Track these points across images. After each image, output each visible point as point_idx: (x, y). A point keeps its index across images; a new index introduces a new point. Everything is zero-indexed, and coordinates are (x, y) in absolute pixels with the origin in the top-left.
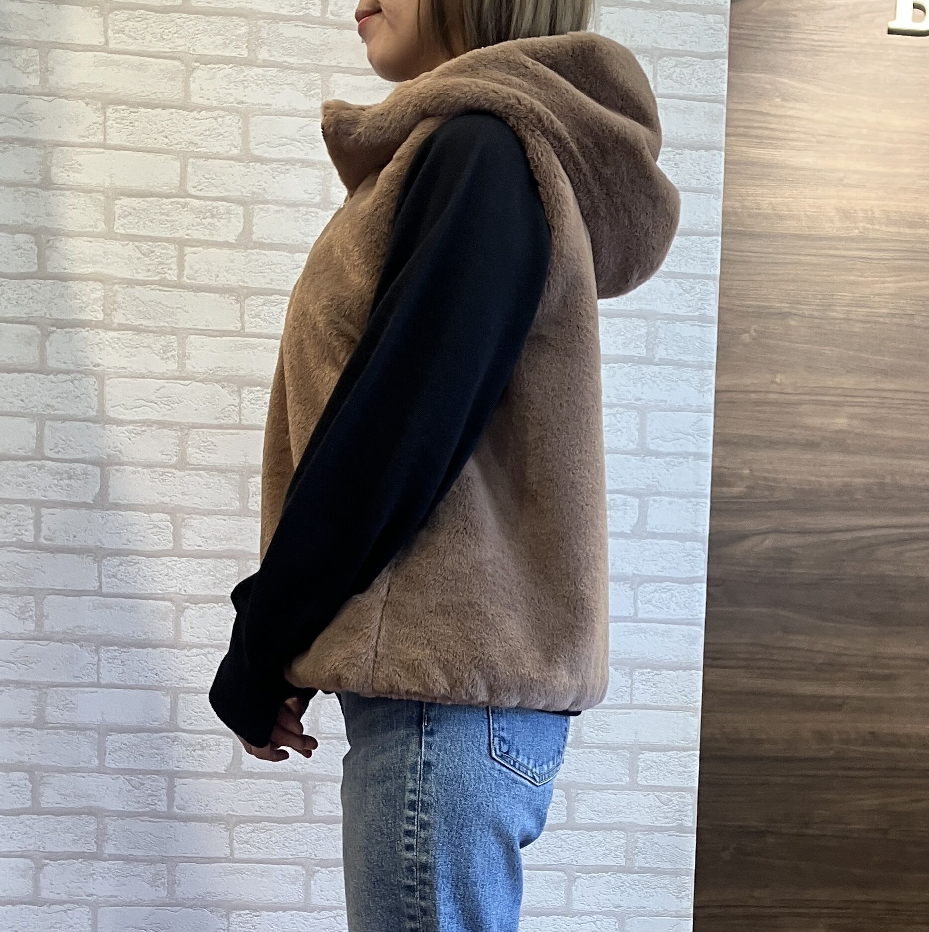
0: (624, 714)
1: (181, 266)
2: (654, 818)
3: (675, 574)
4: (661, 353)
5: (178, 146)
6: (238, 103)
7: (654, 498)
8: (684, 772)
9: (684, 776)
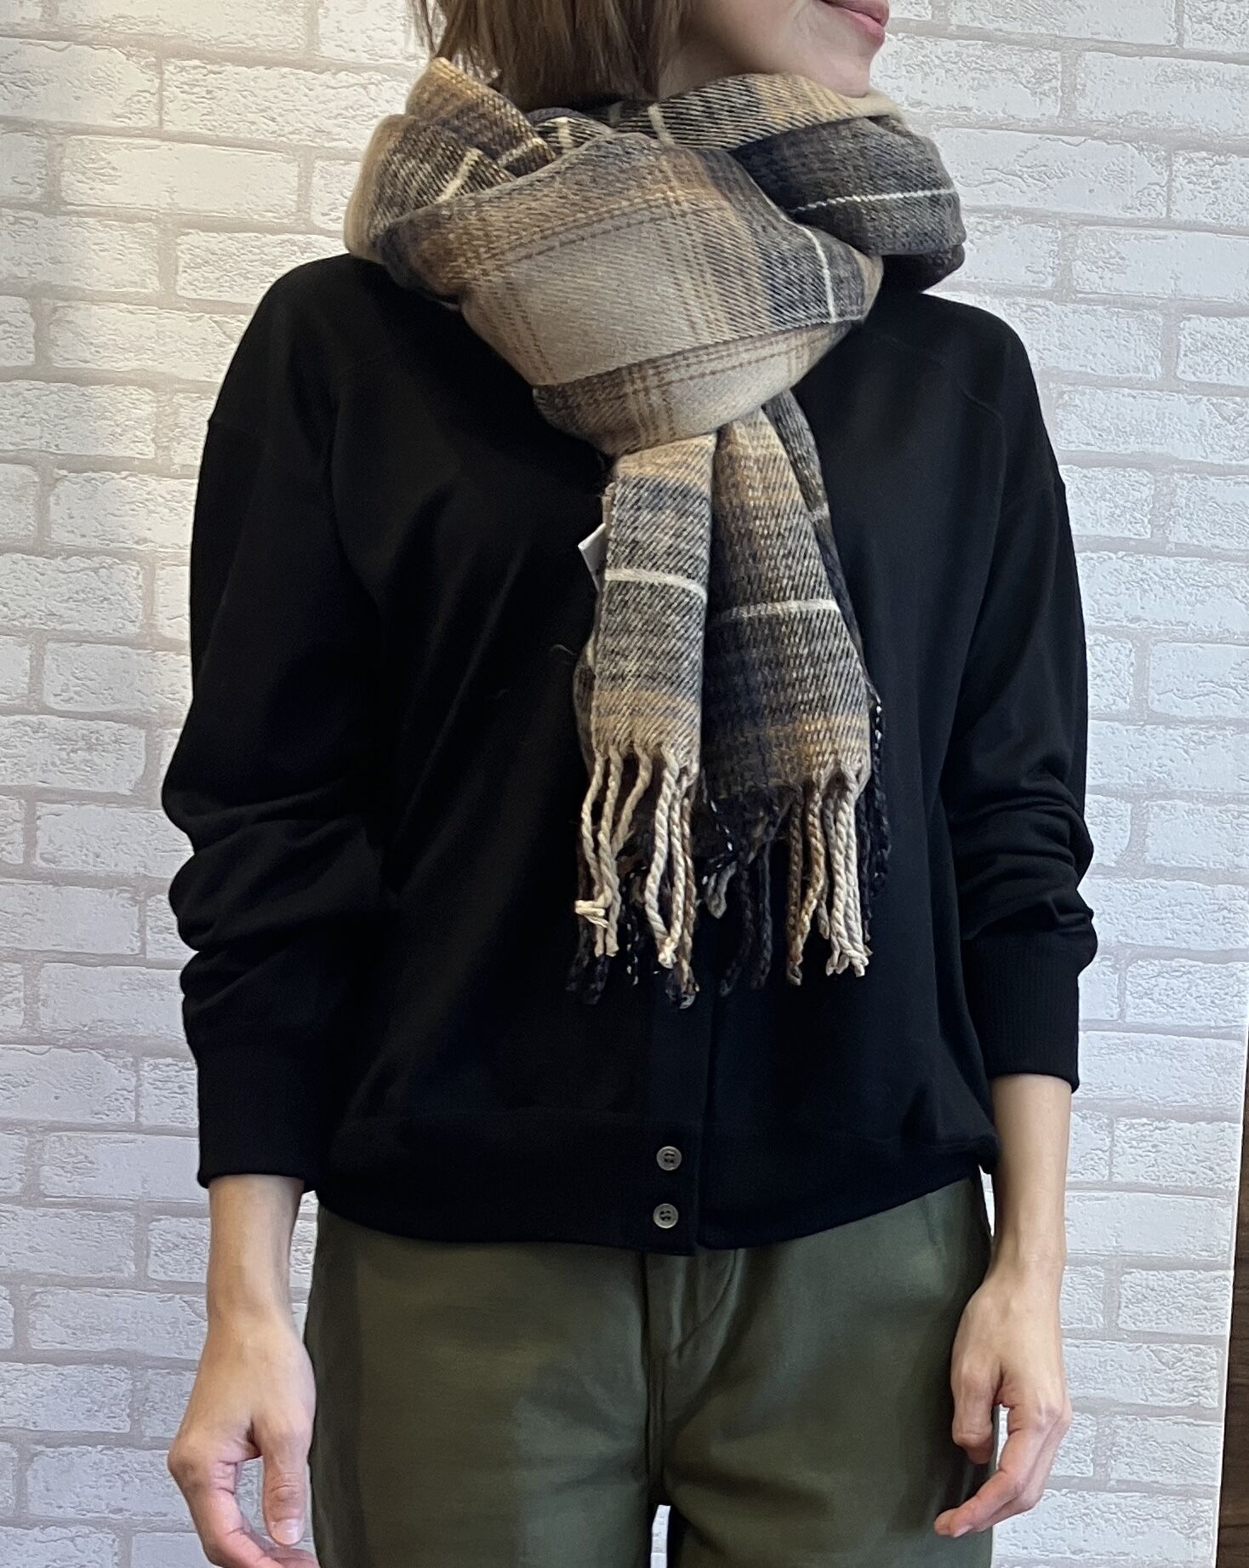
0: (1097, 1199)
2: (1149, 1392)
3: (1195, 944)
4: (1179, 534)
5: (296, 137)
7: (1159, 802)
8: (1206, 1308)
9: (1204, 1316)
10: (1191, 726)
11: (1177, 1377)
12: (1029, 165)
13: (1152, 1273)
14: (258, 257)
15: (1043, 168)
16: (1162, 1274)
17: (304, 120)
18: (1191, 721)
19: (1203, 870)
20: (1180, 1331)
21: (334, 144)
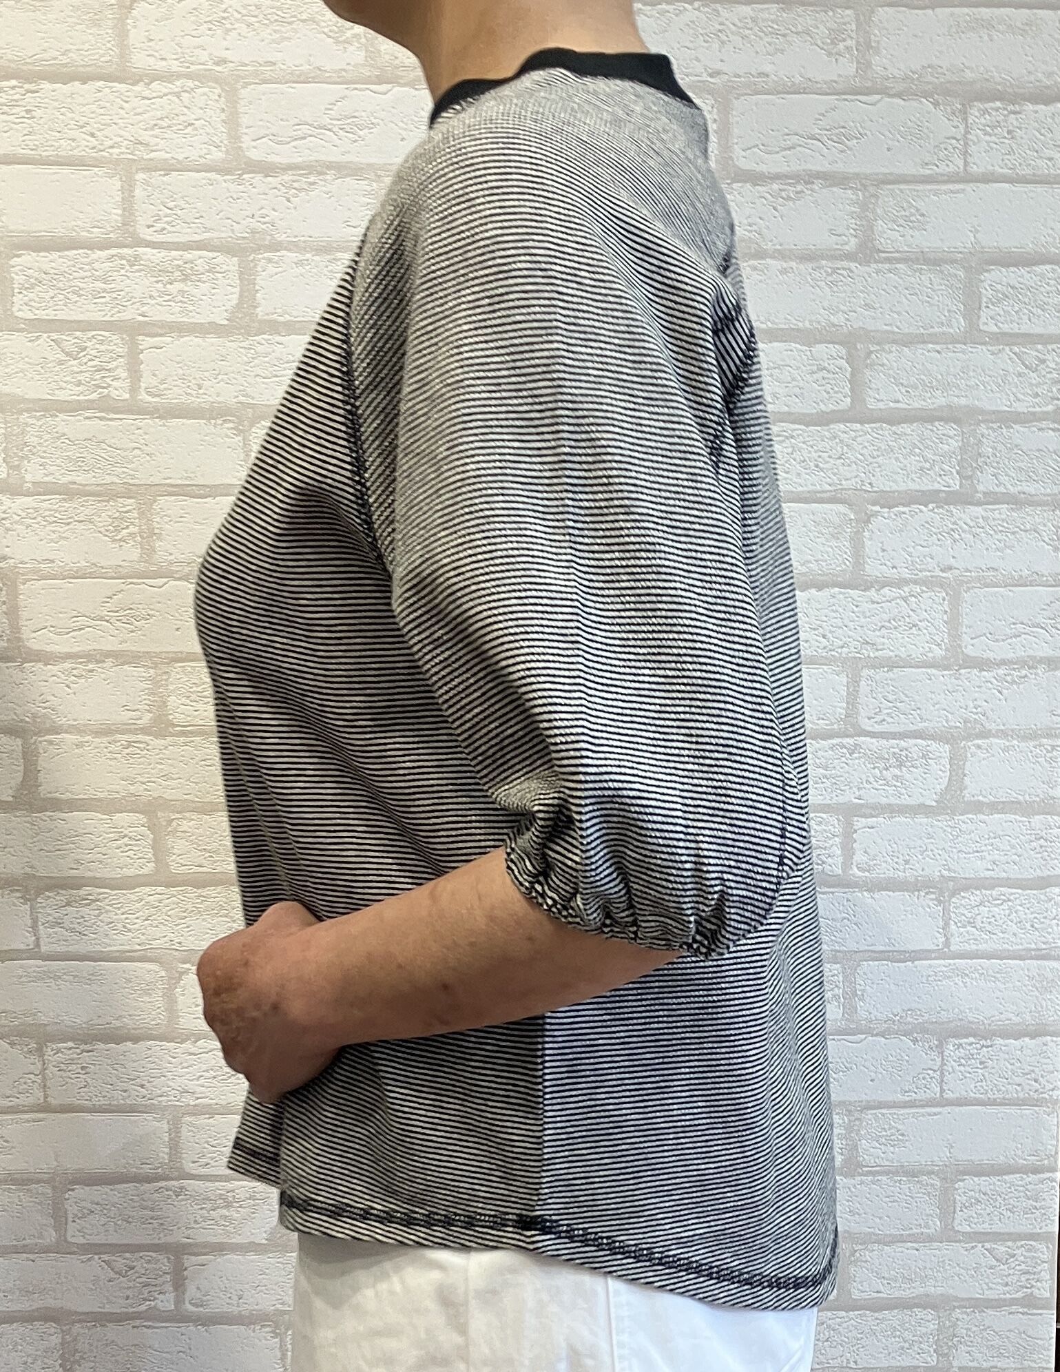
0: (930, 1115)
1: (135, 373)
2: (985, 1287)
3: (1014, 872)
4: (985, 483)
5: (116, 151)
6: (217, 64)
7: (976, 742)
8: (1036, 1208)
9: (1033, 1216)
10: (1003, 667)
11: (1011, 1272)
12: (828, 127)
13: (983, 1178)
14: (88, 274)
15: (842, 130)
16: (994, 1179)
17: (122, 133)
18: (1003, 662)
19: (1019, 803)
20: (1012, 1230)
21: (152, 155)
